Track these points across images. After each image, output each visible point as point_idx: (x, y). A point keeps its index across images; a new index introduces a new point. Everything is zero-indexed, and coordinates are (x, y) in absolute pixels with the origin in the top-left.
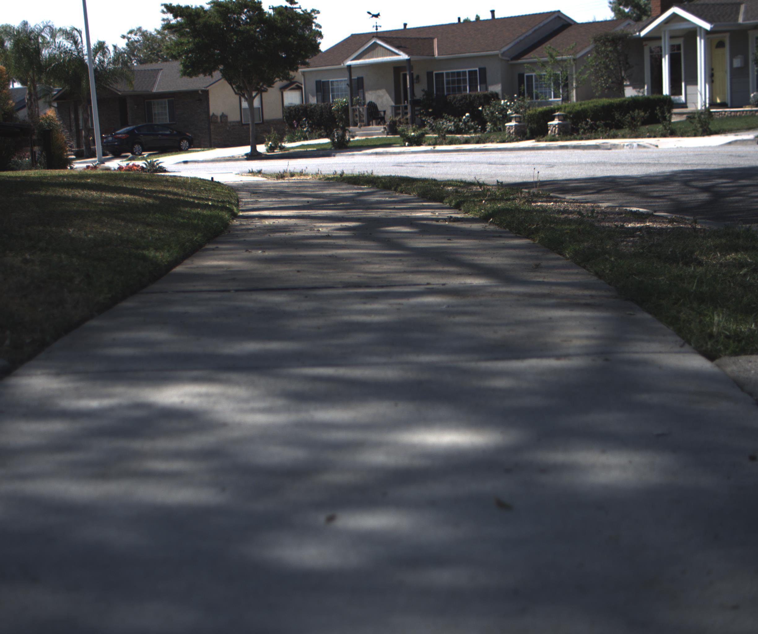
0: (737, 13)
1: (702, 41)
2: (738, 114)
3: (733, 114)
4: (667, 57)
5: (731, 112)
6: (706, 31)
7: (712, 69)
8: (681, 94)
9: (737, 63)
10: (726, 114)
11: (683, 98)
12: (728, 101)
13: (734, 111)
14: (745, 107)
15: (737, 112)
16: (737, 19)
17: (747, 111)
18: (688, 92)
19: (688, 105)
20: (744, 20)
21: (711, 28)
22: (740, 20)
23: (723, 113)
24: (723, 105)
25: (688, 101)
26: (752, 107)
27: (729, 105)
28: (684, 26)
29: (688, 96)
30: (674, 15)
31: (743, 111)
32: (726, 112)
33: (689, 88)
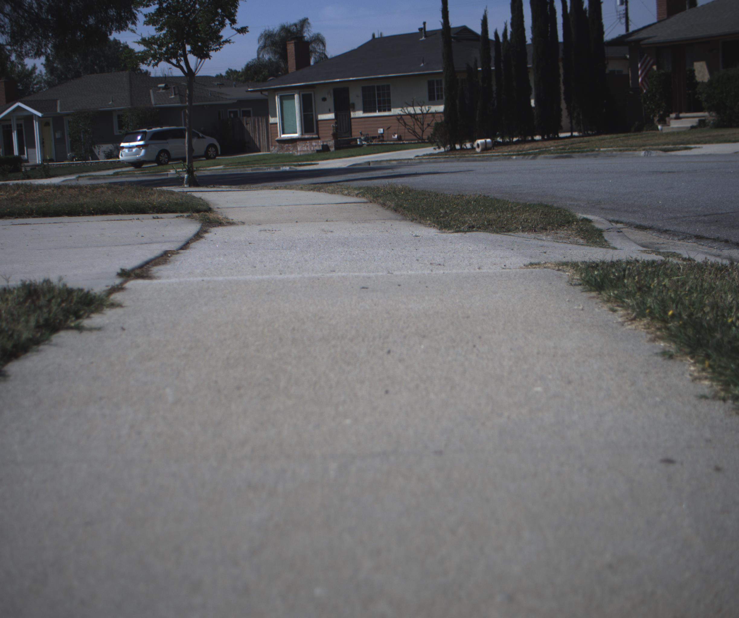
0: (56, 106)
1: (37, 123)
2: (61, 166)
3: (58, 165)
4: (15, 132)
5: (57, 164)
6: (39, 117)
7: (43, 139)
8: (24, 154)
9: (58, 135)
10: (54, 166)
11: (26, 156)
12: (54, 158)
13: (59, 164)
14: (65, 162)
15: (61, 164)
16: (57, 111)
17: (66, 164)
18: (29, 153)
19: (29, 160)
20: (60, 111)
21: (42, 116)
22: (58, 111)
23: (52, 165)
24: (51, 160)
25: (29, 158)
26: (69, 162)
27: (55, 160)
28: (25, 114)
29: (29, 156)
30: (19, 107)
31: (64, 164)
32: (54, 164)
33: (29, 150)
